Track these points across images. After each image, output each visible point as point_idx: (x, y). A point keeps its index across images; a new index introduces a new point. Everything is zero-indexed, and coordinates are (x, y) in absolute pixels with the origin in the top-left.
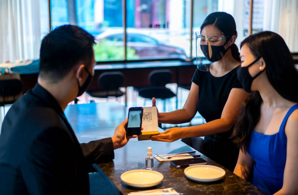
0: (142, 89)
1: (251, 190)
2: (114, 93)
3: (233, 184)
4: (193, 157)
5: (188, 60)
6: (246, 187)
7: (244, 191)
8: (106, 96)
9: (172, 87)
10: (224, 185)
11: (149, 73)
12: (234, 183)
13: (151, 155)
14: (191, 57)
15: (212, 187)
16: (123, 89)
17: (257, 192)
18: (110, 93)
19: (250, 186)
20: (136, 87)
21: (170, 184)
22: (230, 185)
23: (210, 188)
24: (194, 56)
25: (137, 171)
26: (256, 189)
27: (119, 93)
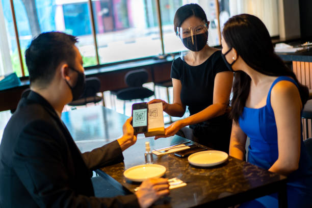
0: (120, 92)
1: (253, 170)
2: (92, 99)
3: (234, 167)
4: (189, 147)
5: (162, 57)
6: (247, 167)
7: (246, 171)
8: (85, 104)
9: (149, 86)
10: (227, 169)
11: (125, 74)
12: (234, 165)
13: (149, 150)
14: (164, 54)
15: (215, 171)
16: (99, 94)
17: (259, 170)
18: (88, 99)
19: (250, 166)
20: (113, 91)
21: (173, 175)
22: (231, 168)
23: (213, 173)
24: (167, 52)
25: (138, 167)
26: (257, 168)
27: (97, 98)
